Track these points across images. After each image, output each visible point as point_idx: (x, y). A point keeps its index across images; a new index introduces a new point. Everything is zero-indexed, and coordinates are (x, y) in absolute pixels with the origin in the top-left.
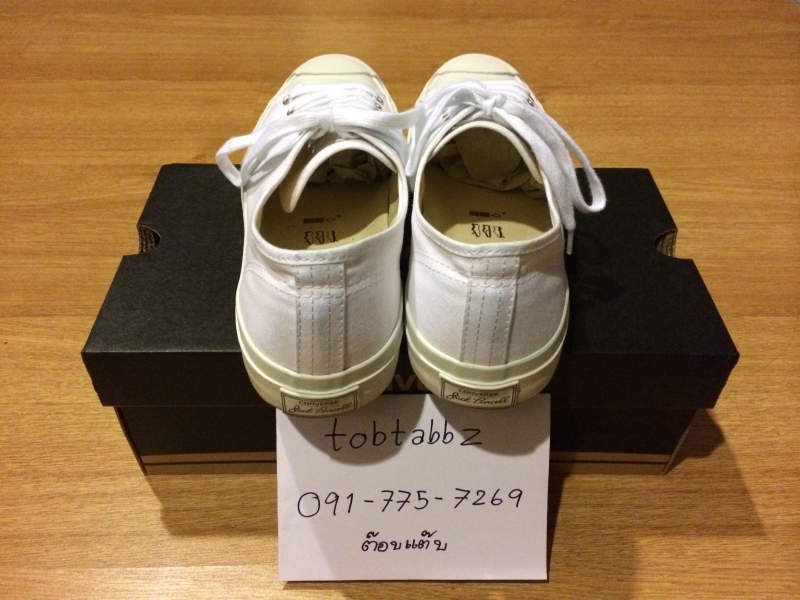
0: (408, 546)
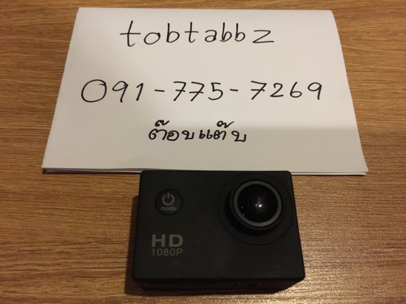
0: (201, 136)
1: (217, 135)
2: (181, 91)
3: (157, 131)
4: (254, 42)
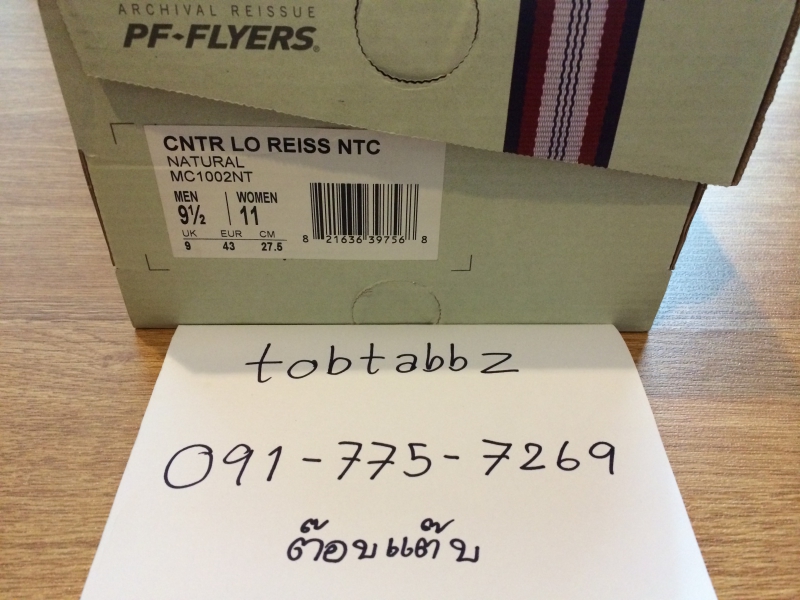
0: (391, 551)
1: (422, 547)
2: (354, 459)
3: (304, 543)
4: (484, 372)
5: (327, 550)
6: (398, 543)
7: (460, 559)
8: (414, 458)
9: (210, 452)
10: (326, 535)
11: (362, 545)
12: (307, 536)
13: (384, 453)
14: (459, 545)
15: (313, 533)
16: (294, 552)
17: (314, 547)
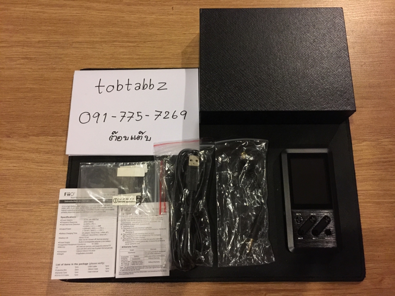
0: (131, 139)
1: (139, 137)
2: (124, 116)
3: (113, 137)
4: (158, 89)
5: (118, 138)
6: (133, 137)
7: (146, 140)
8: (138, 116)
9: (89, 114)
10: (118, 135)
11: (125, 137)
12: (113, 135)
13: (131, 115)
14: (147, 137)
15: (115, 135)
16: (111, 139)
17: (115, 138)
